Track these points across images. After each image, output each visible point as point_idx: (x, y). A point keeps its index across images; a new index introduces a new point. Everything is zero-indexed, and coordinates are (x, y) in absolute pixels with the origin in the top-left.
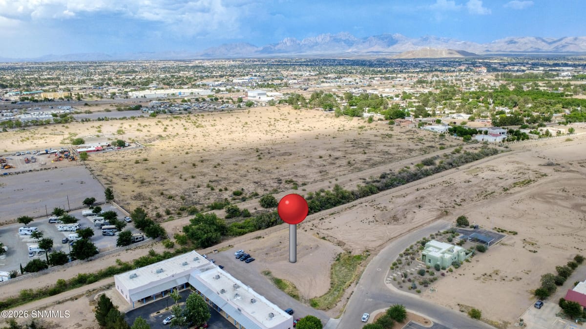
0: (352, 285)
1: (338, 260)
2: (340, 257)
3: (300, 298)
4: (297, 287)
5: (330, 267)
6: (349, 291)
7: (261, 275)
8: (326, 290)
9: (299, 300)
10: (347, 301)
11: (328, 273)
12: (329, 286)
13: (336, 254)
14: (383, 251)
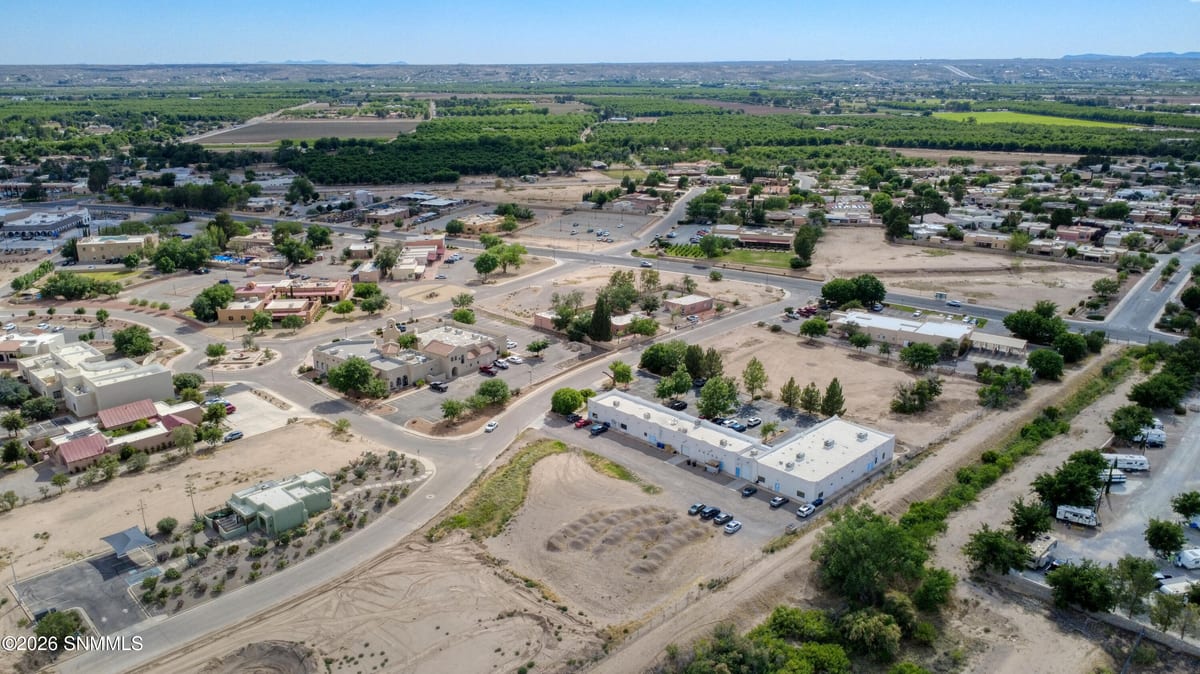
0: (494, 469)
1: (505, 520)
2: (500, 527)
3: (582, 453)
4: (589, 467)
5: (526, 503)
6: (503, 461)
7: (660, 486)
8: (541, 464)
9: (585, 451)
10: (510, 446)
11: (532, 491)
12: (534, 469)
13: (507, 531)
14: (390, 545)
